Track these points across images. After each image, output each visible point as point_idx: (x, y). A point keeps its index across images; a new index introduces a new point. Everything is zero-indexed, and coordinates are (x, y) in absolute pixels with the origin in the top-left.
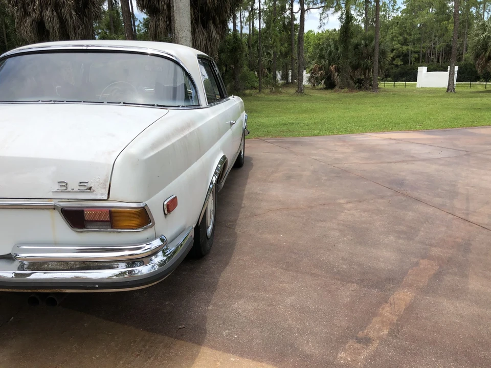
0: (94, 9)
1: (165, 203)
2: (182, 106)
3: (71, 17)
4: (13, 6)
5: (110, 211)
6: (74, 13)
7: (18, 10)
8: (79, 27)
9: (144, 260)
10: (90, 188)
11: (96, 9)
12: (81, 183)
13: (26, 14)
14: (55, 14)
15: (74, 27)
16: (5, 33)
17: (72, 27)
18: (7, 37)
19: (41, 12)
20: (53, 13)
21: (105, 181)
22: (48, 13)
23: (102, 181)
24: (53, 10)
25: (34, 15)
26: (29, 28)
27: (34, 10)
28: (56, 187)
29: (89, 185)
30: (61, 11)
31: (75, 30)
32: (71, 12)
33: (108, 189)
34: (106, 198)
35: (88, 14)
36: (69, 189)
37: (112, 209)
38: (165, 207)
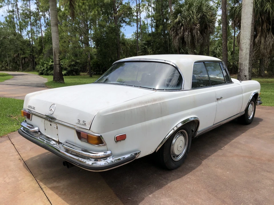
0: (210, 29)
1: (116, 136)
2: (166, 90)
3: (197, 34)
4: (172, 31)
5: (87, 135)
6: (199, 32)
7: (174, 33)
8: (200, 39)
9: (98, 159)
10: (85, 124)
11: (211, 29)
12: (83, 121)
13: (177, 34)
14: (190, 33)
15: (198, 39)
16: (168, 44)
17: (197, 39)
18: (169, 46)
19: (183, 33)
20: (189, 34)
21: (90, 122)
22: (186, 33)
23: (89, 122)
24: (189, 32)
25: (180, 35)
26: (177, 41)
27: (180, 33)
28: (77, 122)
29: (85, 123)
30: (193, 31)
31: (198, 40)
32: (197, 32)
33: (90, 125)
34: (89, 129)
35: (206, 32)
36: (80, 123)
37: (88, 134)
38: (115, 138)
